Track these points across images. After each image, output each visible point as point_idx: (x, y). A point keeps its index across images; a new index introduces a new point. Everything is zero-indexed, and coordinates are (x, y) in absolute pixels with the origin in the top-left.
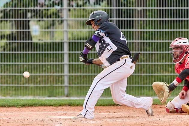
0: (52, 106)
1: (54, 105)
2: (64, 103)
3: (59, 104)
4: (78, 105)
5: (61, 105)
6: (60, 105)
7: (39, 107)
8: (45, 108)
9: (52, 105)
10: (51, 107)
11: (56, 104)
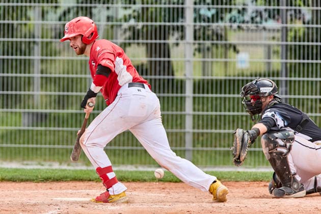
0: (93, 180)
1: (96, 179)
4: (134, 181)
9: (92, 179)
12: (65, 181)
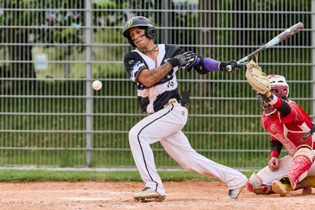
0: (67, 181)
1: (70, 179)
2: (85, 176)
4: (107, 181)
5: (81, 179)
6: (79, 180)
7: (46, 183)
8: (56, 184)
9: (66, 179)
10: (65, 183)
11: (73, 179)
12: (41, 181)
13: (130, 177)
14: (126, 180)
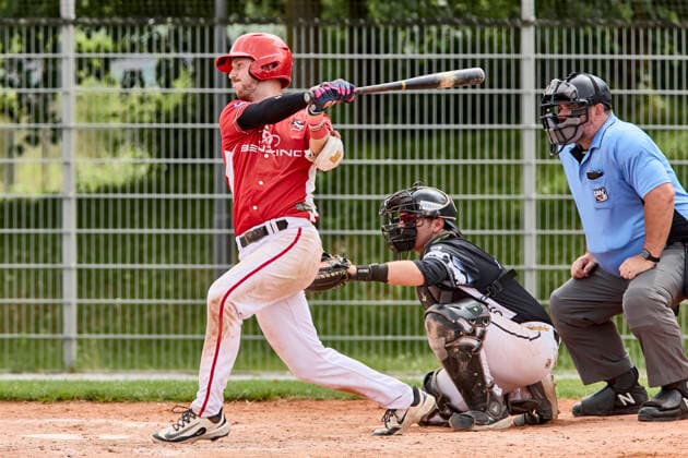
0: (36, 400)
1: (42, 397)
2: (72, 391)
3: (58, 396)
4: (115, 400)
5: (64, 397)
6: (60, 400)
8: (14, 407)
9: (34, 398)
10: (33, 405)
11: (47, 396)
13: (163, 393)
14: (153, 398)
